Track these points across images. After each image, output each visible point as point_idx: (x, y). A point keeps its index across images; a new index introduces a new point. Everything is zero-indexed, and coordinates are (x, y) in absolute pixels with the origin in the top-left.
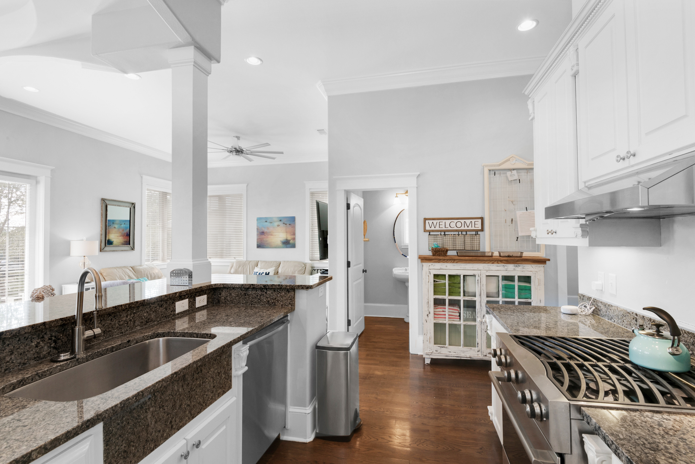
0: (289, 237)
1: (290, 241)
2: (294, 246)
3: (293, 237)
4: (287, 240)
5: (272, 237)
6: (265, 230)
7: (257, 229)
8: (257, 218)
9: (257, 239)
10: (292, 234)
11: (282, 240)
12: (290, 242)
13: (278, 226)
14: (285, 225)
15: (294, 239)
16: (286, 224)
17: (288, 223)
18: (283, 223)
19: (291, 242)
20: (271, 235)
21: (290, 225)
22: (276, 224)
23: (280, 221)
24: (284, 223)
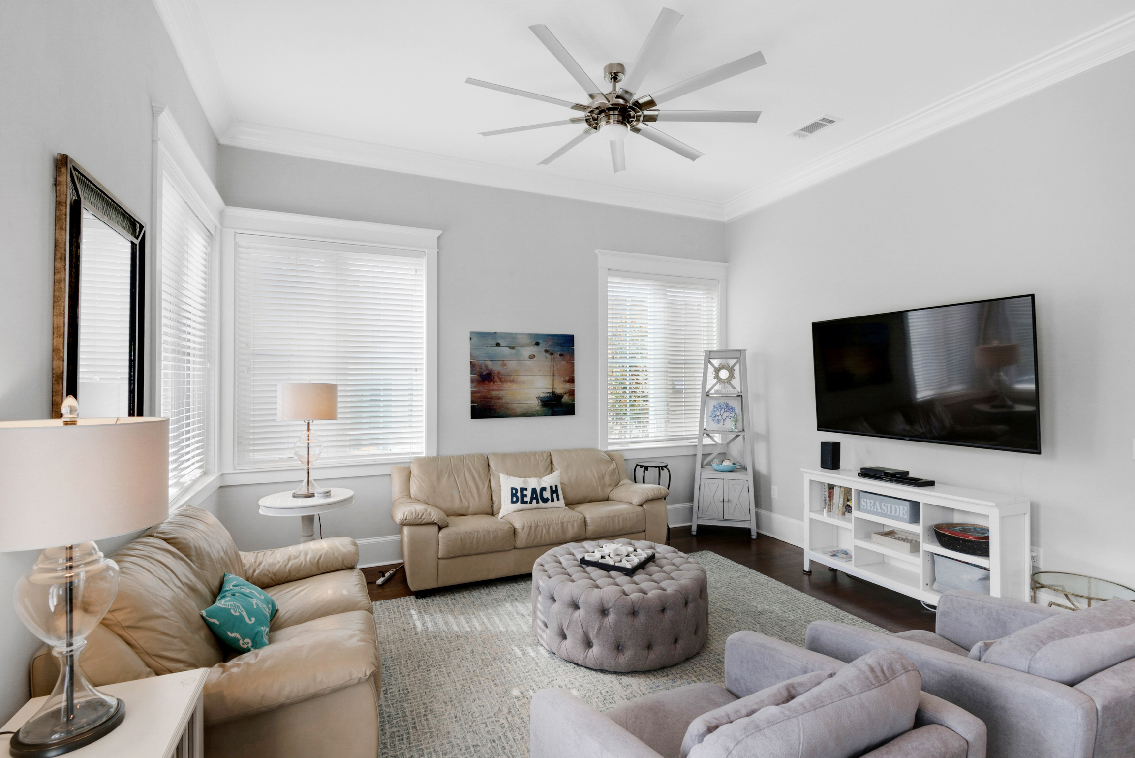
0: (560, 389)
1: (561, 397)
2: (569, 410)
3: (568, 386)
4: (553, 393)
5: (515, 386)
6: (496, 368)
7: (473, 365)
8: (472, 333)
9: (472, 393)
10: (567, 378)
11: (542, 395)
12: (563, 400)
13: (532, 357)
14: (549, 356)
15: (572, 393)
16: (552, 354)
17: (558, 351)
18: (543, 349)
19: (565, 399)
20: (512, 381)
21: (561, 355)
22: (527, 352)
23: (537, 344)
24: (546, 351)
